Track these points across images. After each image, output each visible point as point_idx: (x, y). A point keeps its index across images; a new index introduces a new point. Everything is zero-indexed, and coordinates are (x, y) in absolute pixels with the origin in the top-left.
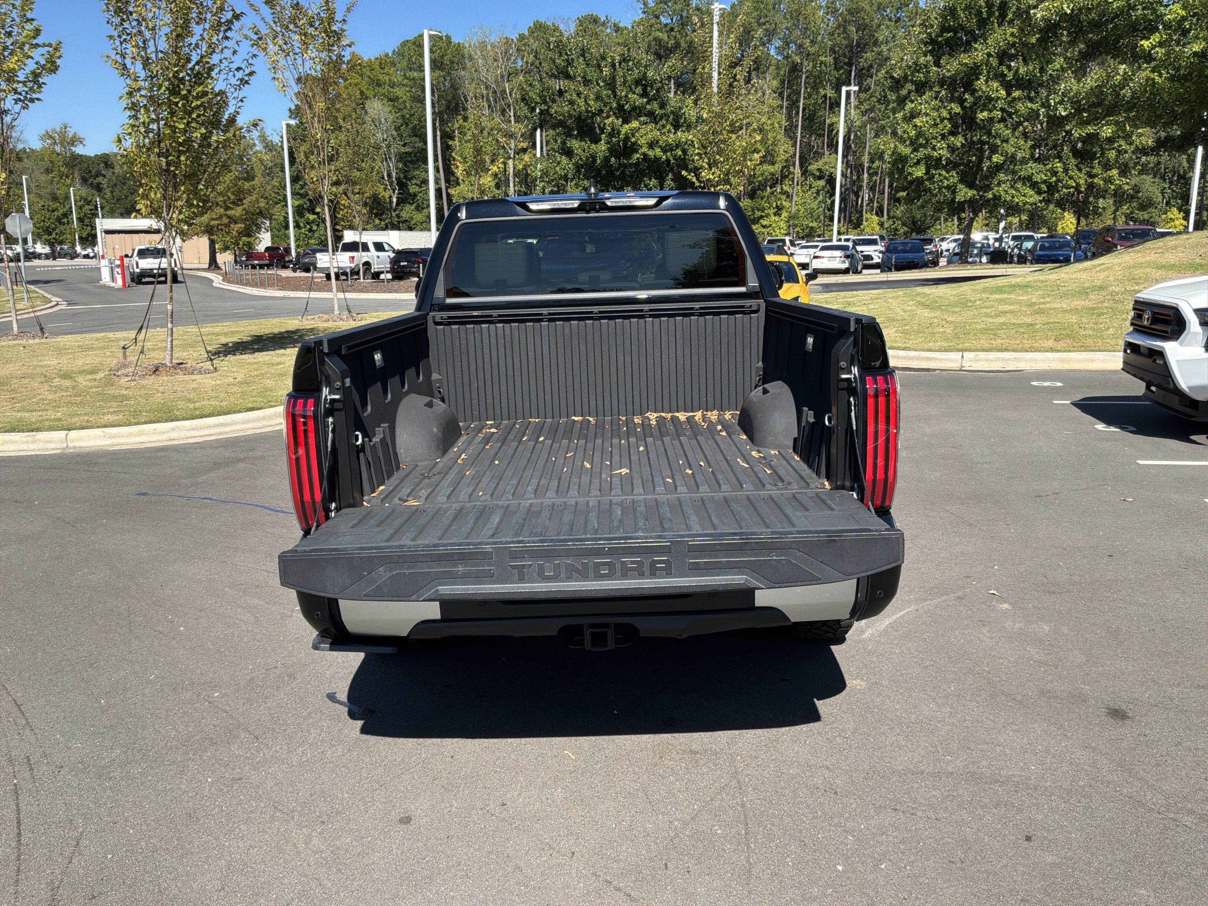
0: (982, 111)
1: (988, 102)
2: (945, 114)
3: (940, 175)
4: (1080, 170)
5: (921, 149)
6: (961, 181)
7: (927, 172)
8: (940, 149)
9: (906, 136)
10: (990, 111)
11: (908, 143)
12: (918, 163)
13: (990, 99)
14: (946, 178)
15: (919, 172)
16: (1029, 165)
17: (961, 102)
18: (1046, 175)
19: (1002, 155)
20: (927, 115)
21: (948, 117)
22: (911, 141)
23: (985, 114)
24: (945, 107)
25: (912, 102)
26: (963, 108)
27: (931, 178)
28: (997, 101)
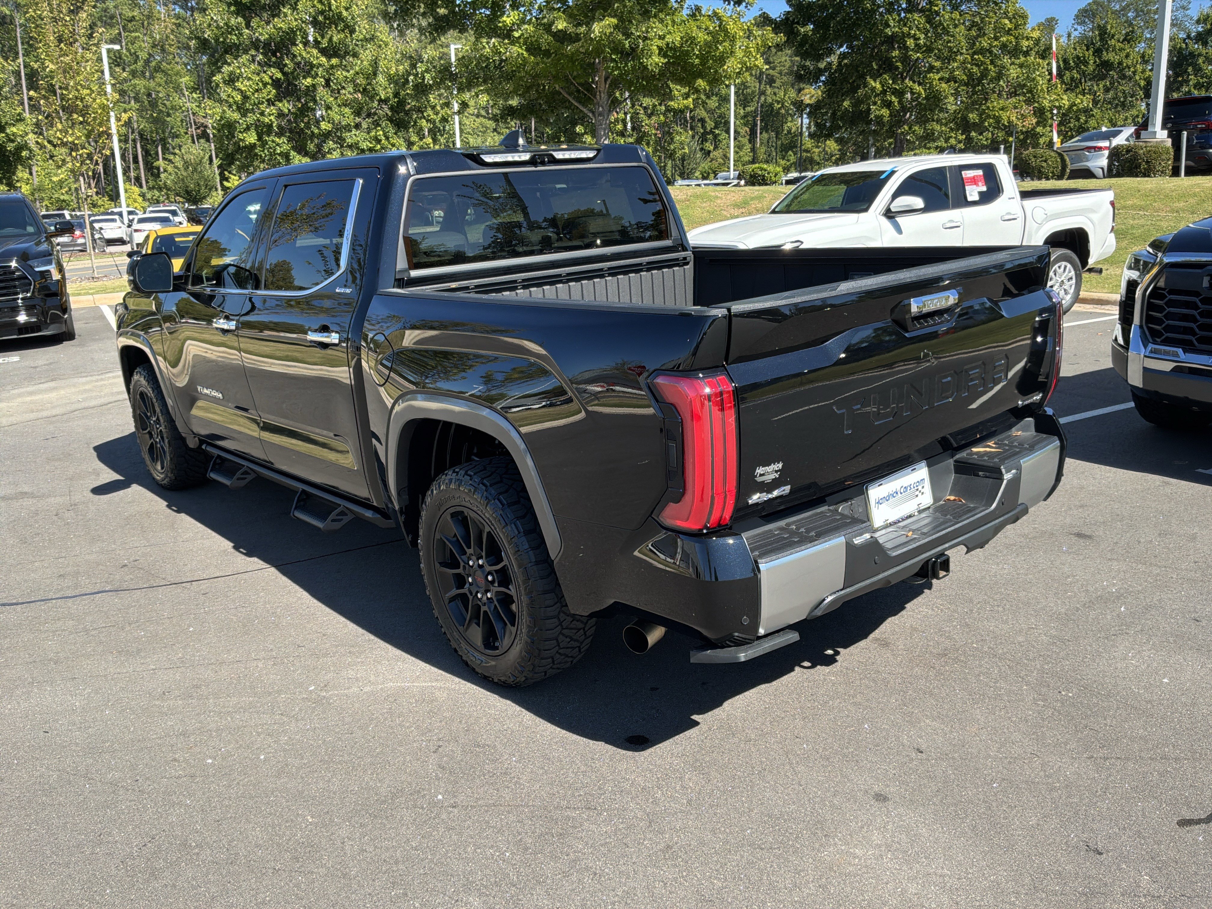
0: (305, 77)
1: (309, 69)
2: (267, 79)
3: (273, 141)
4: (399, 137)
5: (249, 115)
6: (294, 148)
7: (260, 138)
8: (270, 115)
9: (231, 100)
10: (314, 78)
11: (234, 107)
12: (248, 129)
13: (312, 66)
14: (278, 145)
15: (251, 138)
16: (353, 132)
17: (281, 67)
18: (371, 143)
19: (329, 122)
20: (249, 79)
21: (270, 81)
22: (238, 107)
23: (309, 80)
24: (265, 72)
25: (229, 65)
26: (284, 74)
27: (264, 144)
28: (318, 68)
